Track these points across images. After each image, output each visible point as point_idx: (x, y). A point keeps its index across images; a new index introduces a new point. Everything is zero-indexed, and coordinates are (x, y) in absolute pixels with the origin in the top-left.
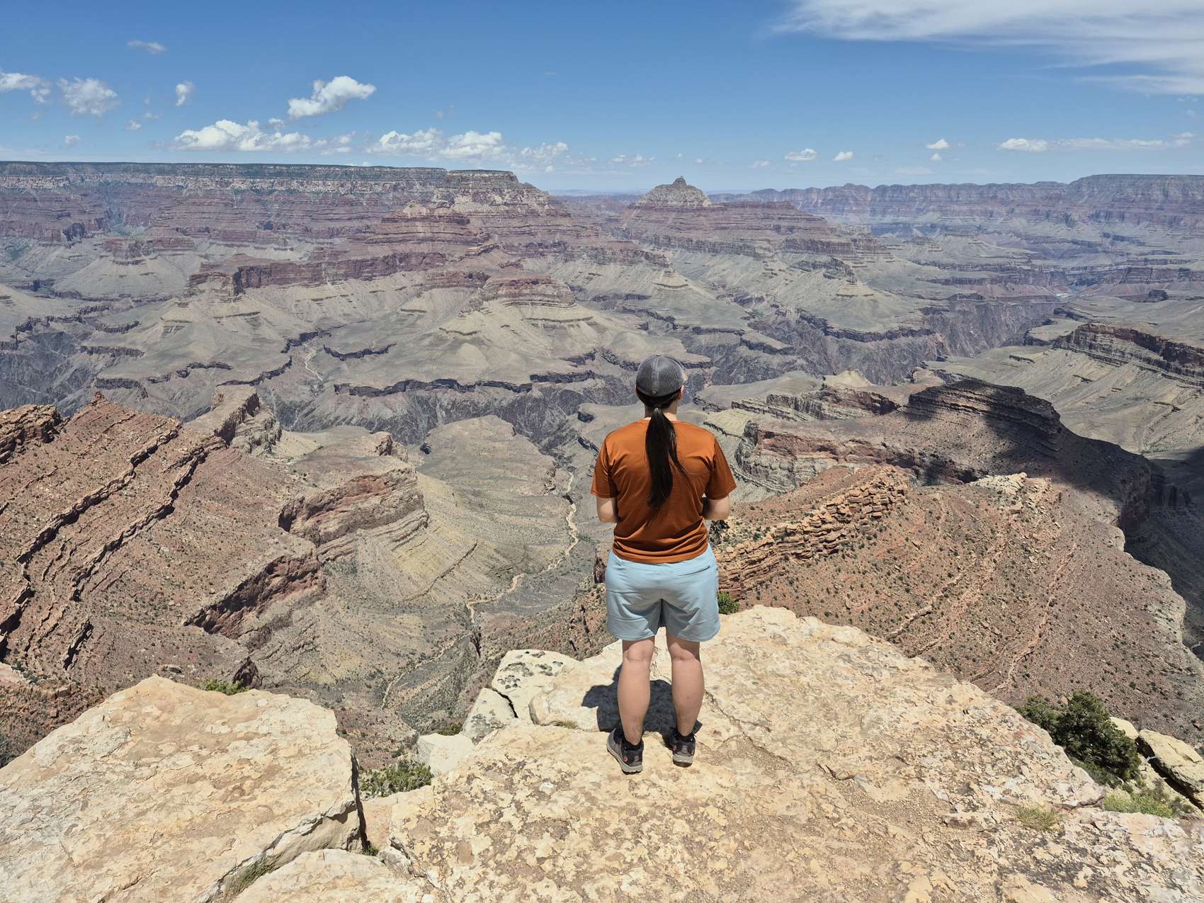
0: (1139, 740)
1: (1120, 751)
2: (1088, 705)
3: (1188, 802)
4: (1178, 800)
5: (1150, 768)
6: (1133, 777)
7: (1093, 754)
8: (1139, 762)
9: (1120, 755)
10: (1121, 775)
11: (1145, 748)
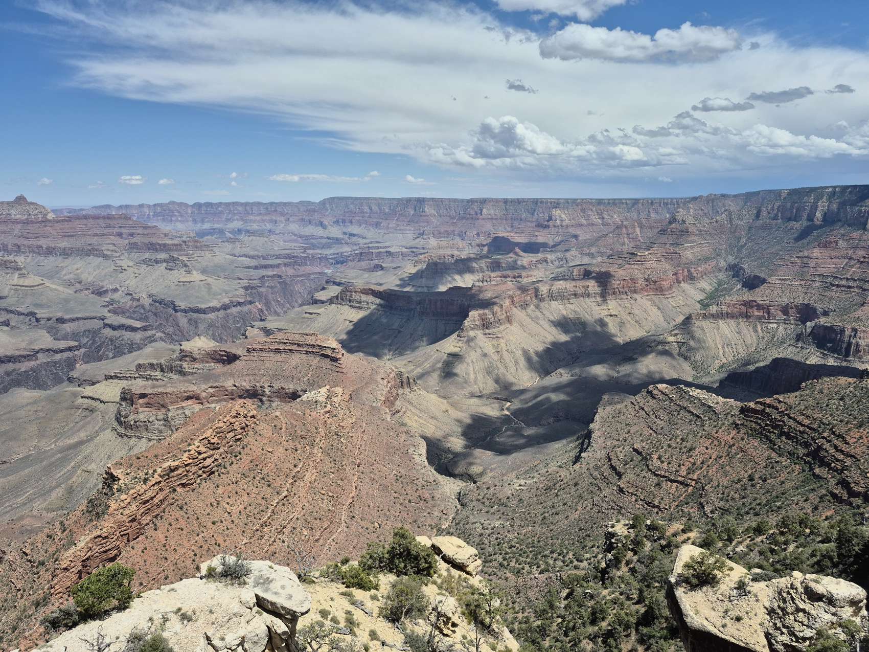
0: (433, 546)
1: (425, 559)
2: (403, 536)
3: (464, 575)
4: (460, 576)
5: (442, 562)
6: (435, 573)
7: (412, 568)
8: (436, 561)
9: (426, 562)
10: (429, 574)
11: (436, 550)
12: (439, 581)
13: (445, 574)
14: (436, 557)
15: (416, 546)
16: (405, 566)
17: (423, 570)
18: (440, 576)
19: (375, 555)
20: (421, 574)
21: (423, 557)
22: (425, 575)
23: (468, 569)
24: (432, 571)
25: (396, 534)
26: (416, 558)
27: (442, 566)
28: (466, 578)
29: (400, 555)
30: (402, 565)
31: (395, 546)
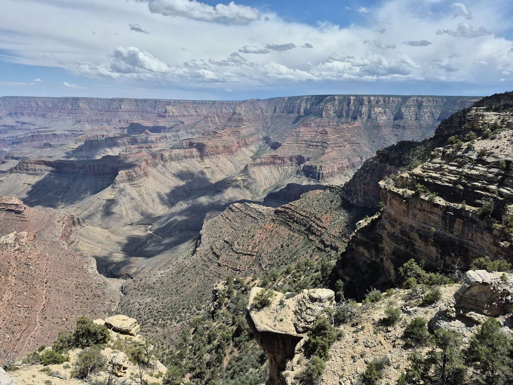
0: (106, 324)
2: (84, 322)
3: (129, 336)
4: (126, 338)
5: (113, 332)
6: (109, 340)
8: (109, 333)
9: (102, 335)
11: (108, 325)
12: (112, 344)
13: (115, 339)
14: (109, 330)
15: (94, 326)
16: (88, 341)
17: (100, 340)
18: (112, 341)
19: (65, 339)
20: (99, 343)
21: (100, 332)
22: (102, 343)
23: (131, 332)
24: (107, 340)
25: (78, 322)
26: (95, 334)
27: (113, 335)
28: (130, 338)
29: (83, 335)
30: (85, 341)
31: (78, 330)
